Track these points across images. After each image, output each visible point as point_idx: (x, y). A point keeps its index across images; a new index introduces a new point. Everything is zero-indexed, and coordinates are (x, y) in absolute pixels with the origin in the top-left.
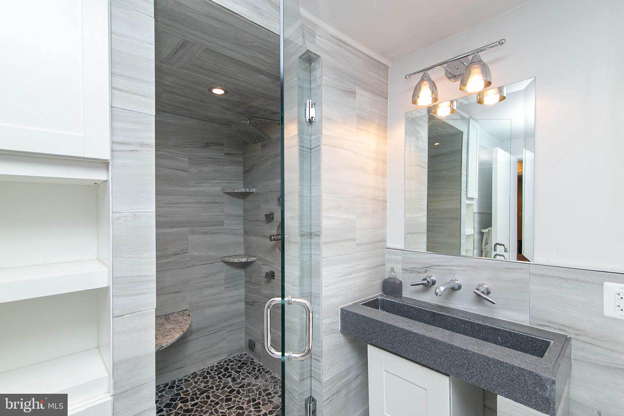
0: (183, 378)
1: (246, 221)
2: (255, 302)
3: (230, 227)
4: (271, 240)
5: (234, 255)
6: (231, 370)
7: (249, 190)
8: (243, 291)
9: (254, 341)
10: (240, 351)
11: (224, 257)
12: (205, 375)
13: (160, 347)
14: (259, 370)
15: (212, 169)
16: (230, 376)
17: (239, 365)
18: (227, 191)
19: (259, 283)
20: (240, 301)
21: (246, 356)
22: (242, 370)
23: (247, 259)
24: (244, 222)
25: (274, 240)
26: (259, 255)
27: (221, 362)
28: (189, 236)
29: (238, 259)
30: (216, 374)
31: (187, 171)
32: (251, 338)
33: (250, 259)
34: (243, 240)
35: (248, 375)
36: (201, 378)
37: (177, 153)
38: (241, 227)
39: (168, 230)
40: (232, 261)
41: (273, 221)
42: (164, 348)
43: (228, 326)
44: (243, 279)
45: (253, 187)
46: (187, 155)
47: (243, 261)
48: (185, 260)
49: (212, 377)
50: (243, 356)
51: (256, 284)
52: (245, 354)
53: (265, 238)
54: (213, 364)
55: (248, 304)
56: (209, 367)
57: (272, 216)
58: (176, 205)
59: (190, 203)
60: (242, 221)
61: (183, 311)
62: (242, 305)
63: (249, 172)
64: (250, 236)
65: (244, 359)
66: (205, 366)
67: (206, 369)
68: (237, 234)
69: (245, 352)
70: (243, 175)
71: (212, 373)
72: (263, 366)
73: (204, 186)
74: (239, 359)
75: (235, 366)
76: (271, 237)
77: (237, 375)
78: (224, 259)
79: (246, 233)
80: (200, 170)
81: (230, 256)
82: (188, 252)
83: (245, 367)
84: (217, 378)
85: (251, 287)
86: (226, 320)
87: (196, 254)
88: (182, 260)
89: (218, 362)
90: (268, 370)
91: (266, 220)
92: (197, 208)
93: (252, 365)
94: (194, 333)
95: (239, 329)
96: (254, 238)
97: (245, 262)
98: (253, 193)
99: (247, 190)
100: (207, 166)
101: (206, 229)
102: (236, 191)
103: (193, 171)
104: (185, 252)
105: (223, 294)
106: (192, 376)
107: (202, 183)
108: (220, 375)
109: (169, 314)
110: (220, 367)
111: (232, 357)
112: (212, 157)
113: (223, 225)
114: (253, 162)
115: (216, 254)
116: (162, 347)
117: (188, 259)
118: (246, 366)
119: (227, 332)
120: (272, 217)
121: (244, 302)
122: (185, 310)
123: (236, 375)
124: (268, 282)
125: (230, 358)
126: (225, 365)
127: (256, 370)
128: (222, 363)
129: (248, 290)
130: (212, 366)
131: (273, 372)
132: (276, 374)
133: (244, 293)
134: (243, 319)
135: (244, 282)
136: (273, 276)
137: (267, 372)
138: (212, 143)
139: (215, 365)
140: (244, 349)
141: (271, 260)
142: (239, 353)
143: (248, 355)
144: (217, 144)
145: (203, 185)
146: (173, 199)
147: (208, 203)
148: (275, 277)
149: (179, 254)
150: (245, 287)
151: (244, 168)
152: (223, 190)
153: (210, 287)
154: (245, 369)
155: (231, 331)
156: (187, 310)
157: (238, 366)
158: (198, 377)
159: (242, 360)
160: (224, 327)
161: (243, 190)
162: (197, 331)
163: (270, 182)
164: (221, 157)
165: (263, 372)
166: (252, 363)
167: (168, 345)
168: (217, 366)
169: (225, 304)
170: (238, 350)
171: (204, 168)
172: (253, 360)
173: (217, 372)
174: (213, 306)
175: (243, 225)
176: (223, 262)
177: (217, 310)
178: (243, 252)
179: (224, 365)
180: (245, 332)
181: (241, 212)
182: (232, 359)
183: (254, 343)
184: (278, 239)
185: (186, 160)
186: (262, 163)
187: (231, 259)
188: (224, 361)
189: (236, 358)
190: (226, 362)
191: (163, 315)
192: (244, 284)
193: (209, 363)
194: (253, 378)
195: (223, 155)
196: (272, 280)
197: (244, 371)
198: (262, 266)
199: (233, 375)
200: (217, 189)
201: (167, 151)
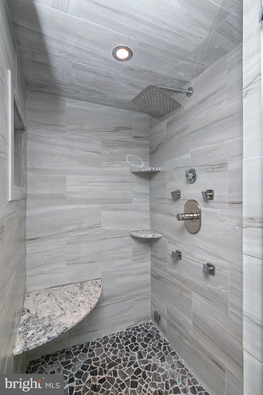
0: (96, 341)
1: (152, 198)
2: (160, 277)
3: (137, 204)
4: (179, 219)
5: (141, 230)
6: (138, 342)
7: (155, 169)
8: (149, 264)
9: (159, 314)
10: (147, 319)
11: (132, 232)
12: (115, 341)
13: (65, 328)
14: (165, 349)
15: (122, 151)
16: (137, 349)
17: (145, 336)
18: (135, 171)
19: (165, 260)
20: (146, 273)
21: (152, 326)
22: (148, 344)
23: (153, 236)
24: (150, 200)
25: (183, 219)
26: (165, 232)
27: (130, 329)
28: (102, 212)
29: (144, 235)
30: (124, 342)
31: (100, 153)
32: (157, 310)
33: (156, 235)
34: (149, 216)
35: (154, 352)
36: (111, 345)
37: (91, 137)
38: (148, 204)
39: (84, 206)
40: (139, 237)
41: (180, 199)
42: (68, 329)
43: (135, 296)
44: (149, 252)
45: (159, 166)
46: (100, 139)
47: (149, 237)
48: (98, 233)
49: (121, 347)
50: (149, 325)
51: (161, 259)
52: (151, 324)
53: (171, 216)
54: (123, 330)
55: (153, 277)
56: (118, 332)
57: (179, 193)
58: (91, 184)
59: (102, 182)
60: (149, 199)
61: (96, 279)
62: (148, 277)
63: (155, 152)
64: (156, 213)
65: (150, 329)
66: (115, 331)
67: (116, 335)
68: (143, 211)
69: (151, 321)
70: (150, 156)
71: (121, 341)
72: (168, 344)
73: (114, 167)
74: (145, 329)
75: (141, 337)
76: (179, 216)
77: (144, 349)
78: (132, 234)
79: (153, 210)
80: (111, 152)
81: (137, 231)
82: (101, 227)
83: (151, 341)
84: (125, 349)
85: (156, 261)
86: (134, 290)
87: (108, 228)
88: (96, 233)
89: (127, 328)
90: (174, 351)
91: (173, 197)
92: (108, 187)
93: (158, 340)
94: (106, 299)
95: (145, 298)
96: (159, 216)
97: (151, 238)
98: (158, 172)
99: (153, 169)
100: (118, 148)
101: (115, 206)
102: (143, 170)
103: (105, 153)
104: (98, 226)
105: (132, 265)
106: (103, 341)
107: (113, 164)
108: (128, 346)
109: (84, 281)
110: (128, 334)
111: (139, 324)
112: (122, 140)
113: (131, 202)
114: (159, 142)
115: (125, 229)
116: (66, 328)
117: (100, 232)
118: (152, 339)
119: (135, 301)
120: (179, 195)
121: (150, 274)
122: (98, 279)
123: (142, 349)
124: (175, 262)
125: (138, 325)
126: (133, 334)
127: (162, 348)
128: (130, 331)
129: (154, 264)
130: (122, 332)
131: (179, 356)
132: (182, 360)
133: (150, 265)
134: (149, 289)
135: (150, 255)
136: (179, 256)
137: (173, 354)
138: (122, 127)
139: (124, 331)
140: (150, 318)
141: (177, 239)
142: (145, 321)
143: (153, 325)
144: (126, 128)
145: (114, 165)
146: (87, 178)
147: (118, 182)
148: (182, 258)
149: (93, 228)
150: (151, 260)
151: (150, 150)
152: (131, 170)
153: (120, 259)
154: (151, 343)
155: (138, 300)
156: (100, 279)
157: (145, 338)
158: (108, 343)
159: (148, 330)
160: (132, 296)
161: (149, 169)
162: (108, 299)
163: (176, 159)
164: (130, 140)
165: (169, 353)
166: (158, 337)
167: (74, 326)
168: (126, 333)
169: (133, 275)
170: (144, 319)
171: (115, 150)
172: (159, 333)
173: (125, 341)
174: (123, 276)
175: (149, 203)
176: (131, 236)
177: (126, 280)
178: (149, 228)
179: (131, 333)
180: (151, 302)
181: (147, 191)
182: (140, 327)
183: (160, 317)
184: (186, 218)
185: (99, 143)
186: (168, 140)
187: (138, 234)
188: (132, 328)
189: (143, 326)
190: (133, 329)
191: (79, 282)
192: (150, 257)
193: (119, 328)
194: (159, 358)
195: (131, 138)
196: (179, 261)
197: (150, 346)
198: (168, 244)
199: (139, 349)
200: (126, 170)
201: (83, 136)
